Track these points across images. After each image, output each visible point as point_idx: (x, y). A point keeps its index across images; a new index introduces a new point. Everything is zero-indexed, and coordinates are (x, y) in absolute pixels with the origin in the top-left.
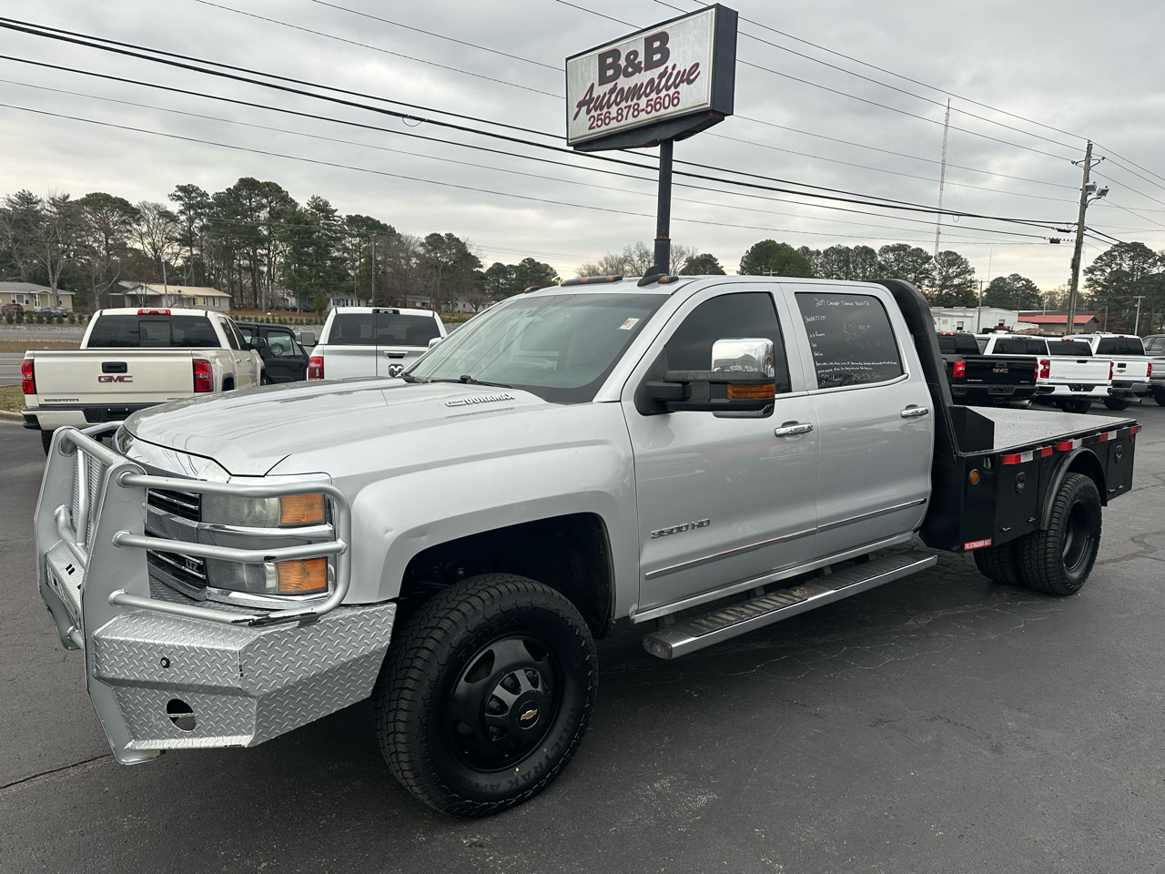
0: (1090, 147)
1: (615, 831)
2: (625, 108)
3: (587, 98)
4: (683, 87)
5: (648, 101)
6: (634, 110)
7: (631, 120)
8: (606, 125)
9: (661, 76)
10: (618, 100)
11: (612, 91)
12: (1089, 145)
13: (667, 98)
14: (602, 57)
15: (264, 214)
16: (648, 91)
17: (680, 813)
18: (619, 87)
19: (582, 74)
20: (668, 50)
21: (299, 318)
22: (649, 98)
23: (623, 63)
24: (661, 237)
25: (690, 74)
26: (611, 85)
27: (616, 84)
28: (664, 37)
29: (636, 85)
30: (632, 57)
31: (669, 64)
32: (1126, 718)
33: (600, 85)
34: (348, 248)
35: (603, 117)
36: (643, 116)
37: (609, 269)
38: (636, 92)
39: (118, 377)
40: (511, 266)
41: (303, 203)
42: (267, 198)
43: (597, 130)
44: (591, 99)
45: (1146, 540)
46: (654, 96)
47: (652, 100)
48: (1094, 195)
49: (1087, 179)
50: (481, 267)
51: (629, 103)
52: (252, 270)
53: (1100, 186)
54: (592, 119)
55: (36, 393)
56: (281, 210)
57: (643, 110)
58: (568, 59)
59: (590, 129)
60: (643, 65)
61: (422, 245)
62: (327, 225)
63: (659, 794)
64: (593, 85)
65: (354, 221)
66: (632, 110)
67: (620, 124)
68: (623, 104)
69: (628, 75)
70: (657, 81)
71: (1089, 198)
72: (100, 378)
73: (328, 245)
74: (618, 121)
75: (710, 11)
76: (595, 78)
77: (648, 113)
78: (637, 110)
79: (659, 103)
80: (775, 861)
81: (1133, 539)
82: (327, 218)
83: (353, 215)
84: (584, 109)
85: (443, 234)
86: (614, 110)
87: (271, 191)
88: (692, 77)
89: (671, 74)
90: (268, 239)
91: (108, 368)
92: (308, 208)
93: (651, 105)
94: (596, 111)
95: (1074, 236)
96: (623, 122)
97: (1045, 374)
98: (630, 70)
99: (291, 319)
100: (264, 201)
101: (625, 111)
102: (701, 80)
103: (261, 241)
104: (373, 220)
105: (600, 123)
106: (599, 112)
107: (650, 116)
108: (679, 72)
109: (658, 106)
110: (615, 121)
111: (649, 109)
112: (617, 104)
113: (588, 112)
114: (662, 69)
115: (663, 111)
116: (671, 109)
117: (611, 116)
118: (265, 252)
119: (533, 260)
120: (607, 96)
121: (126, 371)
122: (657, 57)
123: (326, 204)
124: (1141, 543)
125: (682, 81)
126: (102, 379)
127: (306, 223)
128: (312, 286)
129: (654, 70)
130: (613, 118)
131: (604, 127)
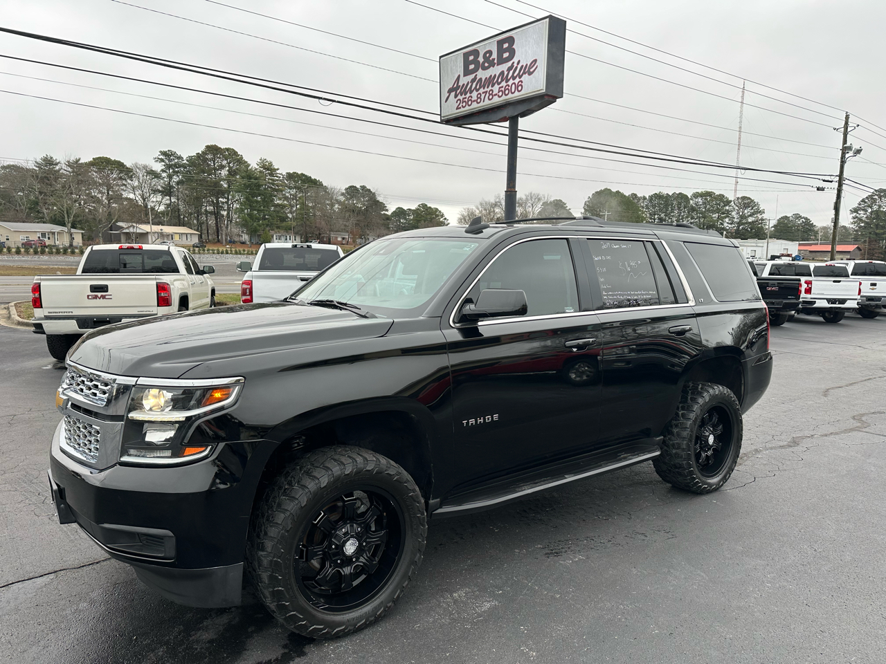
1: (419, 627)
2: (483, 93)
3: (455, 86)
4: (525, 78)
5: (500, 88)
6: (490, 95)
7: (487, 102)
8: (469, 106)
9: (509, 69)
10: (478, 87)
11: (473, 81)
12: (847, 116)
13: (514, 85)
14: (466, 56)
15: (224, 172)
16: (500, 80)
17: (468, 615)
18: (478, 78)
19: (451, 68)
20: (514, 49)
21: (250, 249)
22: (501, 85)
23: (481, 59)
24: (509, 189)
25: (531, 66)
26: (472, 76)
27: (476, 75)
28: (511, 40)
29: (491, 76)
30: (488, 55)
31: (515, 60)
32: (815, 550)
33: (464, 76)
34: (287, 197)
36: (496, 100)
37: (484, 212)
38: (490, 81)
39: (102, 296)
40: (409, 209)
41: (253, 163)
42: (227, 160)
43: (462, 109)
44: (458, 87)
45: (864, 419)
46: (504, 84)
47: (502, 87)
48: (851, 153)
49: (845, 141)
50: (387, 210)
51: (486, 89)
52: (215, 214)
53: (856, 147)
54: (459, 102)
55: (42, 307)
56: (237, 169)
57: (496, 95)
58: (441, 57)
59: (457, 109)
60: (496, 61)
61: (343, 194)
62: (271, 179)
63: (455, 602)
64: (459, 76)
65: (291, 176)
66: (488, 95)
67: (479, 105)
68: (482, 90)
69: (485, 69)
70: (506, 73)
71: (847, 156)
72: (88, 296)
73: (271, 196)
74: (478, 103)
75: (545, 21)
76: (460, 70)
77: (499, 97)
78: (492, 94)
79: (508, 89)
80: (531, 649)
81: (854, 418)
82: (271, 175)
83: (291, 172)
84: (453, 94)
85: (358, 186)
86: (475, 94)
87: (229, 154)
88: (531, 70)
89: (517, 67)
90: (228, 191)
91: (95, 289)
92: (257, 167)
93: (502, 91)
94: (461, 95)
95: (836, 185)
96: (482, 104)
97: (808, 291)
98: (486, 65)
99: (244, 251)
100: (225, 162)
101: (483, 95)
102: (538, 72)
103: (222, 193)
104: (306, 176)
105: (464, 104)
106: (463, 96)
107: (501, 99)
108: (522, 66)
109: (507, 92)
110: (475, 103)
111: (500, 94)
112: (477, 90)
113: (456, 96)
114: (510, 64)
115: (510, 96)
116: (517, 94)
117: (473, 99)
118: (225, 200)
119: (426, 205)
120: (470, 84)
121: (107, 291)
122: (506, 55)
123: (271, 164)
124: (860, 420)
125: (524, 73)
126: (90, 297)
127: (256, 179)
128: (260, 226)
129: (504, 65)
130: (474, 101)
131: (467, 108)
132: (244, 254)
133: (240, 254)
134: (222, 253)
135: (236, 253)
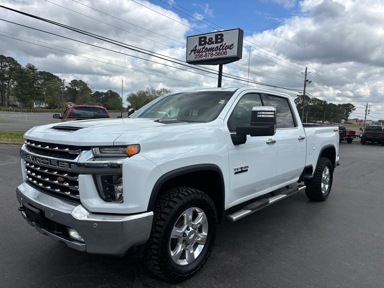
0: (306, 69)
2: (208, 53)
3: (195, 49)
4: (228, 50)
5: (216, 52)
6: (211, 54)
7: (210, 57)
8: (201, 58)
9: (221, 46)
10: (206, 51)
11: (203, 48)
13: (223, 52)
14: (200, 38)
15: (7, 69)
16: (216, 50)
18: (206, 47)
19: (193, 42)
20: (223, 39)
21: (24, 110)
22: (217, 51)
23: (207, 40)
25: (231, 46)
26: (203, 46)
28: (222, 35)
29: (212, 47)
30: (211, 39)
31: (224, 43)
33: (199, 46)
34: (40, 84)
35: (200, 55)
36: (214, 57)
38: (212, 49)
40: (102, 93)
41: (24, 65)
42: (8, 62)
43: (198, 59)
44: (196, 50)
46: (218, 51)
47: (217, 52)
48: (308, 83)
49: (306, 78)
51: (209, 52)
54: (196, 56)
56: (15, 68)
57: (214, 55)
58: (187, 37)
59: (195, 58)
60: (214, 42)
61: (70, 84)
62: (33, 74)
64: (196, 46)
65: (42, 73)
66: (210, 54)
68: (207, 52)
69: (209, 44)
70: (219, 47)
71: (306, 83)
73: (33, 82)
75: (237, 30)
76: (197, 44)
77: (216, 56)
78: (212, 54)
79: (220, 53)
82: (33, 72)
83: (42, 71)
84: (193, 52)
85: (78, 80)
86: (204, 54)
87: (10, 60)
88: (231, 48)
89: (224, 46)
90: (8, 79)
92: (26, 68)
93: (217, 54)
96: (207, 58)
99: (20, 110)
100: (7, 64)
101: (208, 55)
102: (234, 49)
103: (5, 80)
104: (50, 73)
105: (199, 57)
106: (198, 54)
107: (217, 57)
108: (227, 46)
109: (219, 54)
110: (204, 57)
111: (216, 55)
112: (205, 52)
113: (195, 53)
114: (221, 44)
115: (221, 56)
116: (224, 56)
118: (7, 83)
119: (112, 91)
122: (219, 40)
123: (33, 66)
125: (228, 48)
127: (25, 73)
128: (27, 98)
129: (218, 44)
130: (204, 56)
131: (200, 58)
132: (20, 112)
133: (18, 112)
134: (8, 111)
135: (16, 111)
